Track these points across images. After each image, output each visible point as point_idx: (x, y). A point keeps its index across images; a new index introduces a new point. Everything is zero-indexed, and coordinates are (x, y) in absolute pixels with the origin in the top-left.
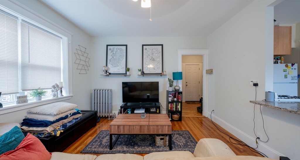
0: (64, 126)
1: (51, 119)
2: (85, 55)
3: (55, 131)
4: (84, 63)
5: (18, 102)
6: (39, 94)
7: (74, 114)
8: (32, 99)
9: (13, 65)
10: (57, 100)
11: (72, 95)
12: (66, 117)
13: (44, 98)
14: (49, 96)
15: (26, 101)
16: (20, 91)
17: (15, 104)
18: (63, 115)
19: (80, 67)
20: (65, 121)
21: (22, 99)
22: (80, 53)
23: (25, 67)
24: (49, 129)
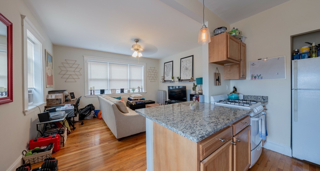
0: (136, 103)
1: (132, 99)
2: (155, 71)
3: (133, 103)
4: (153, 76)
5: (128, 92)
6: (134, 90)
7: (141, 99)
8: (131, 92)
9: (127, 80)
10: (139, 93)
11: (146, 92)
12: (138, 100)
13: (135, 92)
14: (137, 91)
15: (130, 92)
16: (129, 88)
17: (127, 93)
18: (137, 99)
19: (151, 78)
20: (137, 101)
21: (129, 91)
22: (151, 71)
23: (130, 80)
24: (131, 102)
